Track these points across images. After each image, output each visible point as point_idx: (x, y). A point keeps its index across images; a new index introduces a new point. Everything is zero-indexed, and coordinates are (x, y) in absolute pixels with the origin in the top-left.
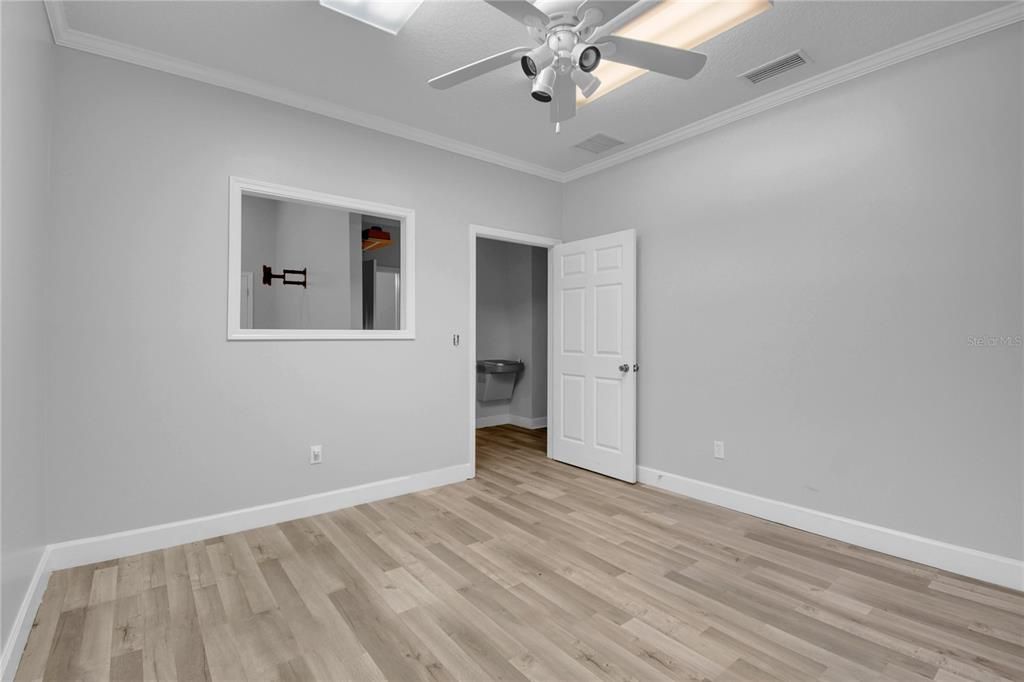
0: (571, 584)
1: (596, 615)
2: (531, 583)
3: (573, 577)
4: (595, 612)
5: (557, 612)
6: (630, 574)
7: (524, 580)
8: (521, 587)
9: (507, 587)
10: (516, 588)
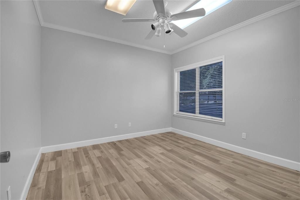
0: (158, 179)
1: (153, 169)
2: (171, 180)
3: (156, 181)
4: (154, 170)
5: (164, 171)
6: (135, 182)
7: (173, 182)
8: (174, 179)
9: (179, 179)
10: (176, 179)
